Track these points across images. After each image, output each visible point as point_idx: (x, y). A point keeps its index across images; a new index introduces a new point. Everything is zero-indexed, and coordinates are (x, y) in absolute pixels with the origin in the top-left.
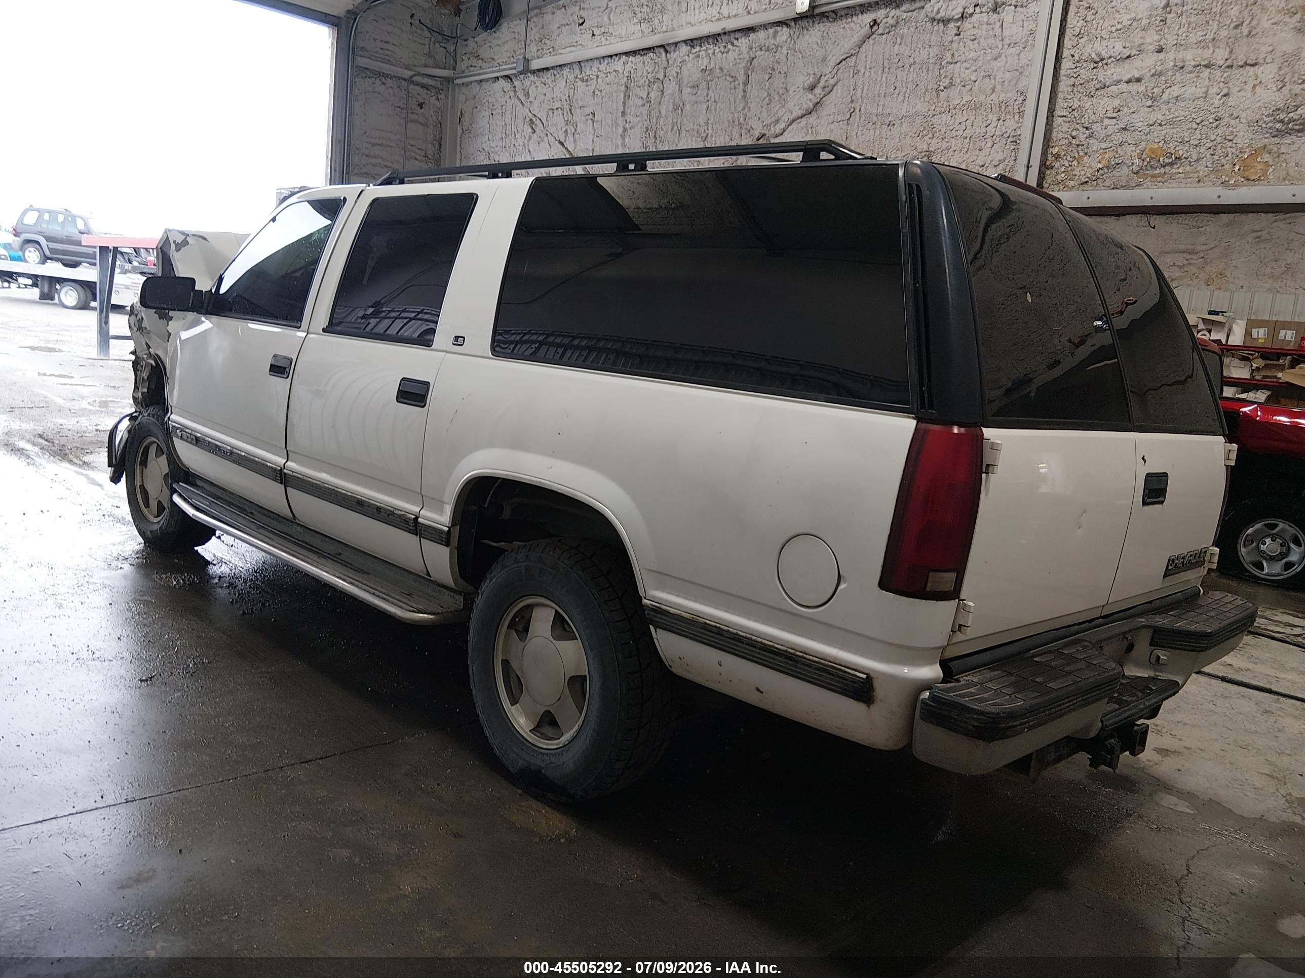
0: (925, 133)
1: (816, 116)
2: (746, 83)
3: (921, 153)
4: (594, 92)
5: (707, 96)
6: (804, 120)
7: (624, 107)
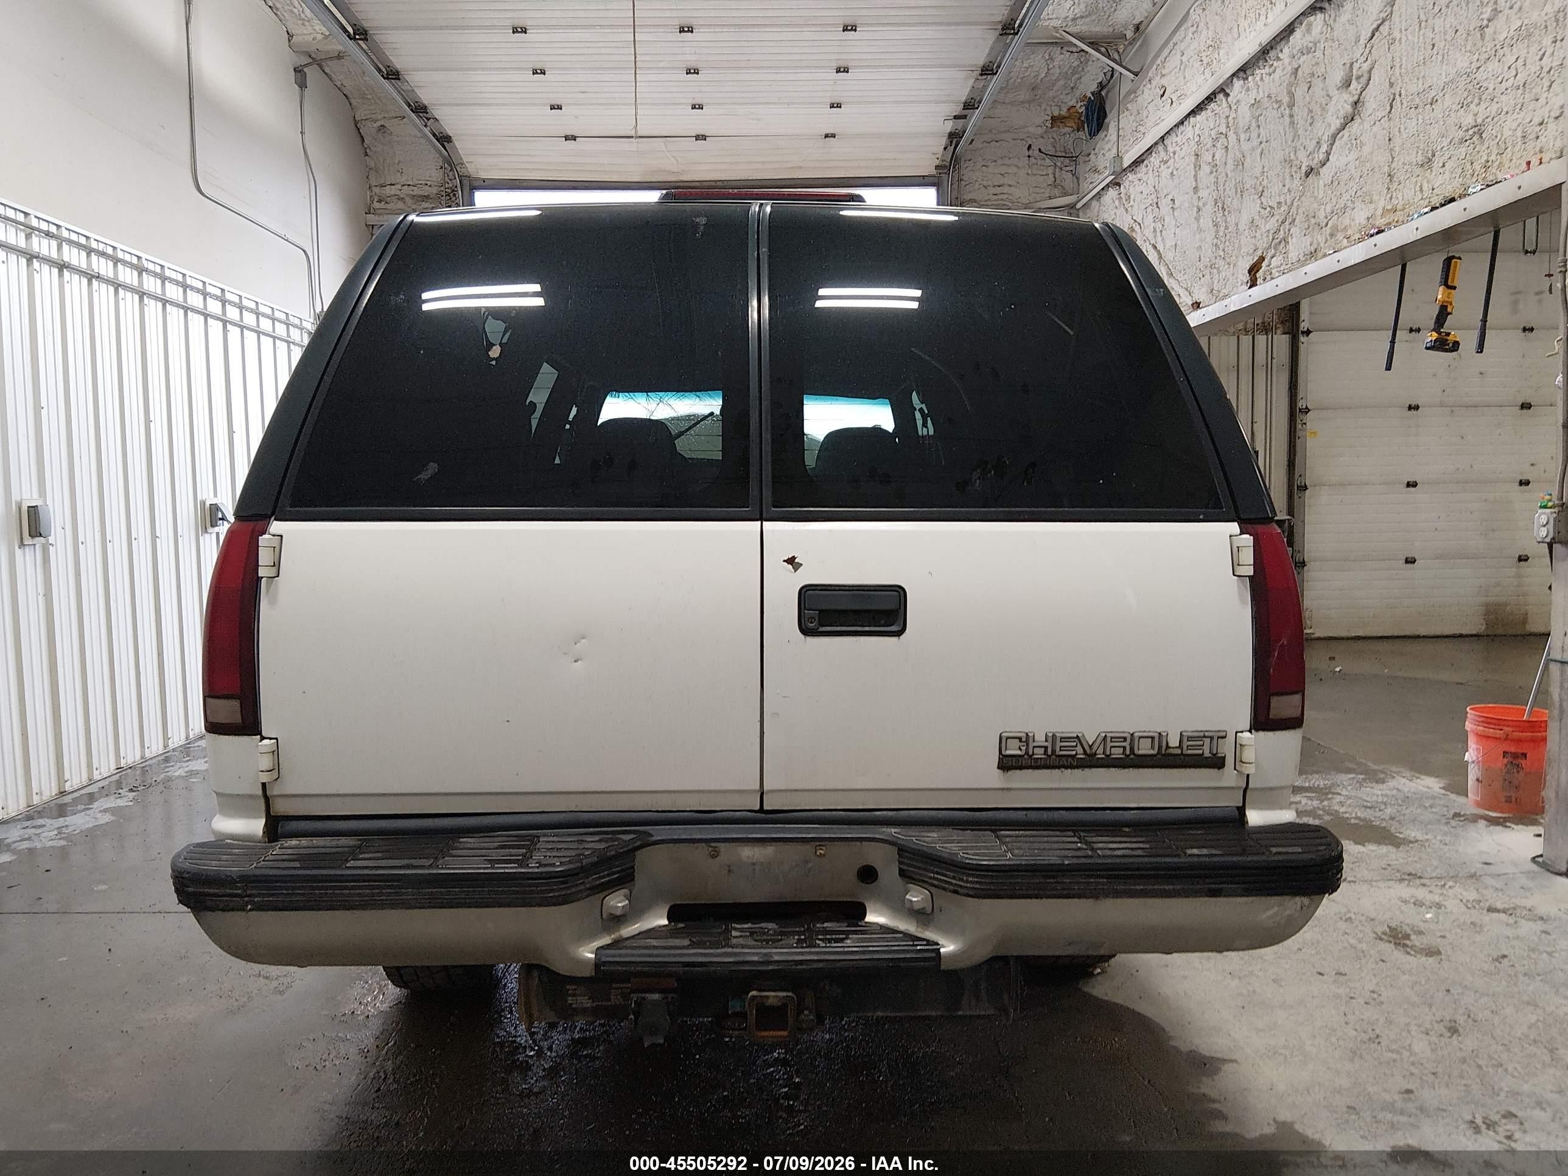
0: (1469, 99)
1: (1359, 120)
2: (1291, 106)
3: (1467, 130)
4: (1172, 173)
5: (1259, 136)
6: (1346, 132)
7: (1196, 181)
